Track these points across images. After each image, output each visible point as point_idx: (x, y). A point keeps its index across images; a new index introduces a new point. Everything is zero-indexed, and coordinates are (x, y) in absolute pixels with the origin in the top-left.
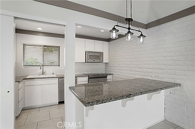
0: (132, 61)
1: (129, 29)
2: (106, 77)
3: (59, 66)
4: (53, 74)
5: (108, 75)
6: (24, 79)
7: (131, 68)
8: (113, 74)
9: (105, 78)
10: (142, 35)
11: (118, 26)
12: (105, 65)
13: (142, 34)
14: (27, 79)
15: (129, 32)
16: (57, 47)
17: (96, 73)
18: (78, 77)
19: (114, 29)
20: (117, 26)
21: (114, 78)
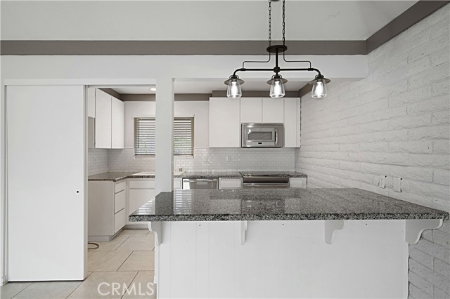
0: (339, 144)
1: (277, 69)
2: (286, 182)
3: (193, 155)
4: (181, 170)
5: (291, 176)
6: (128, 177)
7: (338, 161)
8: (306, 176)
9: (284, 185)
10: (320, 77)
11: (245, 70)
12: (294, 152)
13: (320, 74)
14: (132, 177)
15: (277, 77)
16: (188, 119)
17: (272, 170)
18: (220, 179)
19: (234, 77)
20: (241, 70)
21: (309, 185)
